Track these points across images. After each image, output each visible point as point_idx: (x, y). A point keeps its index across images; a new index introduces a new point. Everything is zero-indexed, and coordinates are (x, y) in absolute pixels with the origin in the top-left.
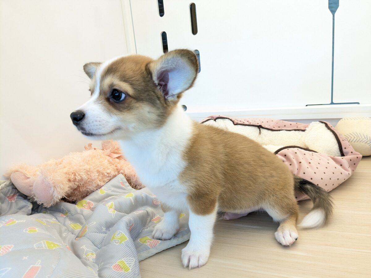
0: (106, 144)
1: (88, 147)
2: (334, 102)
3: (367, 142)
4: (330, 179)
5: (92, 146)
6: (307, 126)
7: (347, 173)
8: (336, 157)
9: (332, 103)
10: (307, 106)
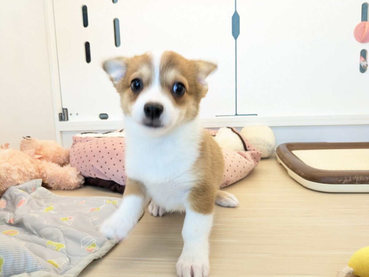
0: (25, 145)
1: (4, 147)
2: (238, 113)
3: (264, 145)
4: (237, 166)
5: (9, 146)
6: (217, 132)
7: (250, 163)
8: (240, 152)
9: (236, 115)
10: (216, 116)
